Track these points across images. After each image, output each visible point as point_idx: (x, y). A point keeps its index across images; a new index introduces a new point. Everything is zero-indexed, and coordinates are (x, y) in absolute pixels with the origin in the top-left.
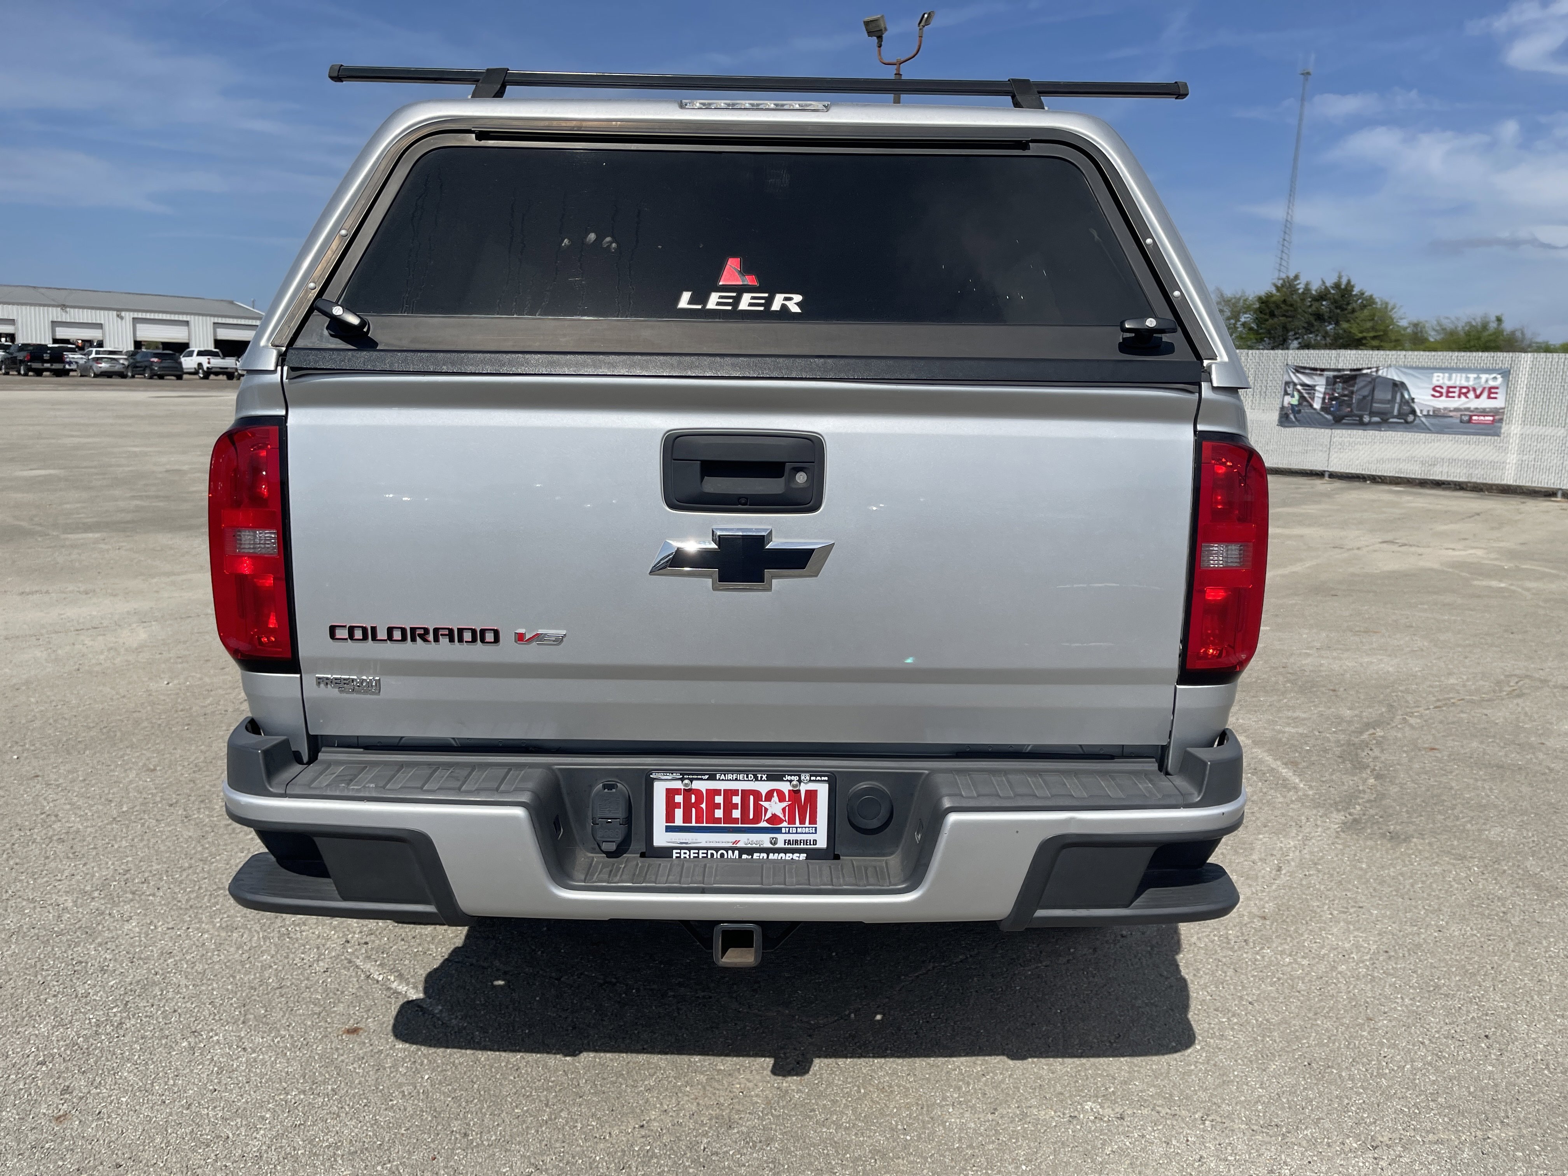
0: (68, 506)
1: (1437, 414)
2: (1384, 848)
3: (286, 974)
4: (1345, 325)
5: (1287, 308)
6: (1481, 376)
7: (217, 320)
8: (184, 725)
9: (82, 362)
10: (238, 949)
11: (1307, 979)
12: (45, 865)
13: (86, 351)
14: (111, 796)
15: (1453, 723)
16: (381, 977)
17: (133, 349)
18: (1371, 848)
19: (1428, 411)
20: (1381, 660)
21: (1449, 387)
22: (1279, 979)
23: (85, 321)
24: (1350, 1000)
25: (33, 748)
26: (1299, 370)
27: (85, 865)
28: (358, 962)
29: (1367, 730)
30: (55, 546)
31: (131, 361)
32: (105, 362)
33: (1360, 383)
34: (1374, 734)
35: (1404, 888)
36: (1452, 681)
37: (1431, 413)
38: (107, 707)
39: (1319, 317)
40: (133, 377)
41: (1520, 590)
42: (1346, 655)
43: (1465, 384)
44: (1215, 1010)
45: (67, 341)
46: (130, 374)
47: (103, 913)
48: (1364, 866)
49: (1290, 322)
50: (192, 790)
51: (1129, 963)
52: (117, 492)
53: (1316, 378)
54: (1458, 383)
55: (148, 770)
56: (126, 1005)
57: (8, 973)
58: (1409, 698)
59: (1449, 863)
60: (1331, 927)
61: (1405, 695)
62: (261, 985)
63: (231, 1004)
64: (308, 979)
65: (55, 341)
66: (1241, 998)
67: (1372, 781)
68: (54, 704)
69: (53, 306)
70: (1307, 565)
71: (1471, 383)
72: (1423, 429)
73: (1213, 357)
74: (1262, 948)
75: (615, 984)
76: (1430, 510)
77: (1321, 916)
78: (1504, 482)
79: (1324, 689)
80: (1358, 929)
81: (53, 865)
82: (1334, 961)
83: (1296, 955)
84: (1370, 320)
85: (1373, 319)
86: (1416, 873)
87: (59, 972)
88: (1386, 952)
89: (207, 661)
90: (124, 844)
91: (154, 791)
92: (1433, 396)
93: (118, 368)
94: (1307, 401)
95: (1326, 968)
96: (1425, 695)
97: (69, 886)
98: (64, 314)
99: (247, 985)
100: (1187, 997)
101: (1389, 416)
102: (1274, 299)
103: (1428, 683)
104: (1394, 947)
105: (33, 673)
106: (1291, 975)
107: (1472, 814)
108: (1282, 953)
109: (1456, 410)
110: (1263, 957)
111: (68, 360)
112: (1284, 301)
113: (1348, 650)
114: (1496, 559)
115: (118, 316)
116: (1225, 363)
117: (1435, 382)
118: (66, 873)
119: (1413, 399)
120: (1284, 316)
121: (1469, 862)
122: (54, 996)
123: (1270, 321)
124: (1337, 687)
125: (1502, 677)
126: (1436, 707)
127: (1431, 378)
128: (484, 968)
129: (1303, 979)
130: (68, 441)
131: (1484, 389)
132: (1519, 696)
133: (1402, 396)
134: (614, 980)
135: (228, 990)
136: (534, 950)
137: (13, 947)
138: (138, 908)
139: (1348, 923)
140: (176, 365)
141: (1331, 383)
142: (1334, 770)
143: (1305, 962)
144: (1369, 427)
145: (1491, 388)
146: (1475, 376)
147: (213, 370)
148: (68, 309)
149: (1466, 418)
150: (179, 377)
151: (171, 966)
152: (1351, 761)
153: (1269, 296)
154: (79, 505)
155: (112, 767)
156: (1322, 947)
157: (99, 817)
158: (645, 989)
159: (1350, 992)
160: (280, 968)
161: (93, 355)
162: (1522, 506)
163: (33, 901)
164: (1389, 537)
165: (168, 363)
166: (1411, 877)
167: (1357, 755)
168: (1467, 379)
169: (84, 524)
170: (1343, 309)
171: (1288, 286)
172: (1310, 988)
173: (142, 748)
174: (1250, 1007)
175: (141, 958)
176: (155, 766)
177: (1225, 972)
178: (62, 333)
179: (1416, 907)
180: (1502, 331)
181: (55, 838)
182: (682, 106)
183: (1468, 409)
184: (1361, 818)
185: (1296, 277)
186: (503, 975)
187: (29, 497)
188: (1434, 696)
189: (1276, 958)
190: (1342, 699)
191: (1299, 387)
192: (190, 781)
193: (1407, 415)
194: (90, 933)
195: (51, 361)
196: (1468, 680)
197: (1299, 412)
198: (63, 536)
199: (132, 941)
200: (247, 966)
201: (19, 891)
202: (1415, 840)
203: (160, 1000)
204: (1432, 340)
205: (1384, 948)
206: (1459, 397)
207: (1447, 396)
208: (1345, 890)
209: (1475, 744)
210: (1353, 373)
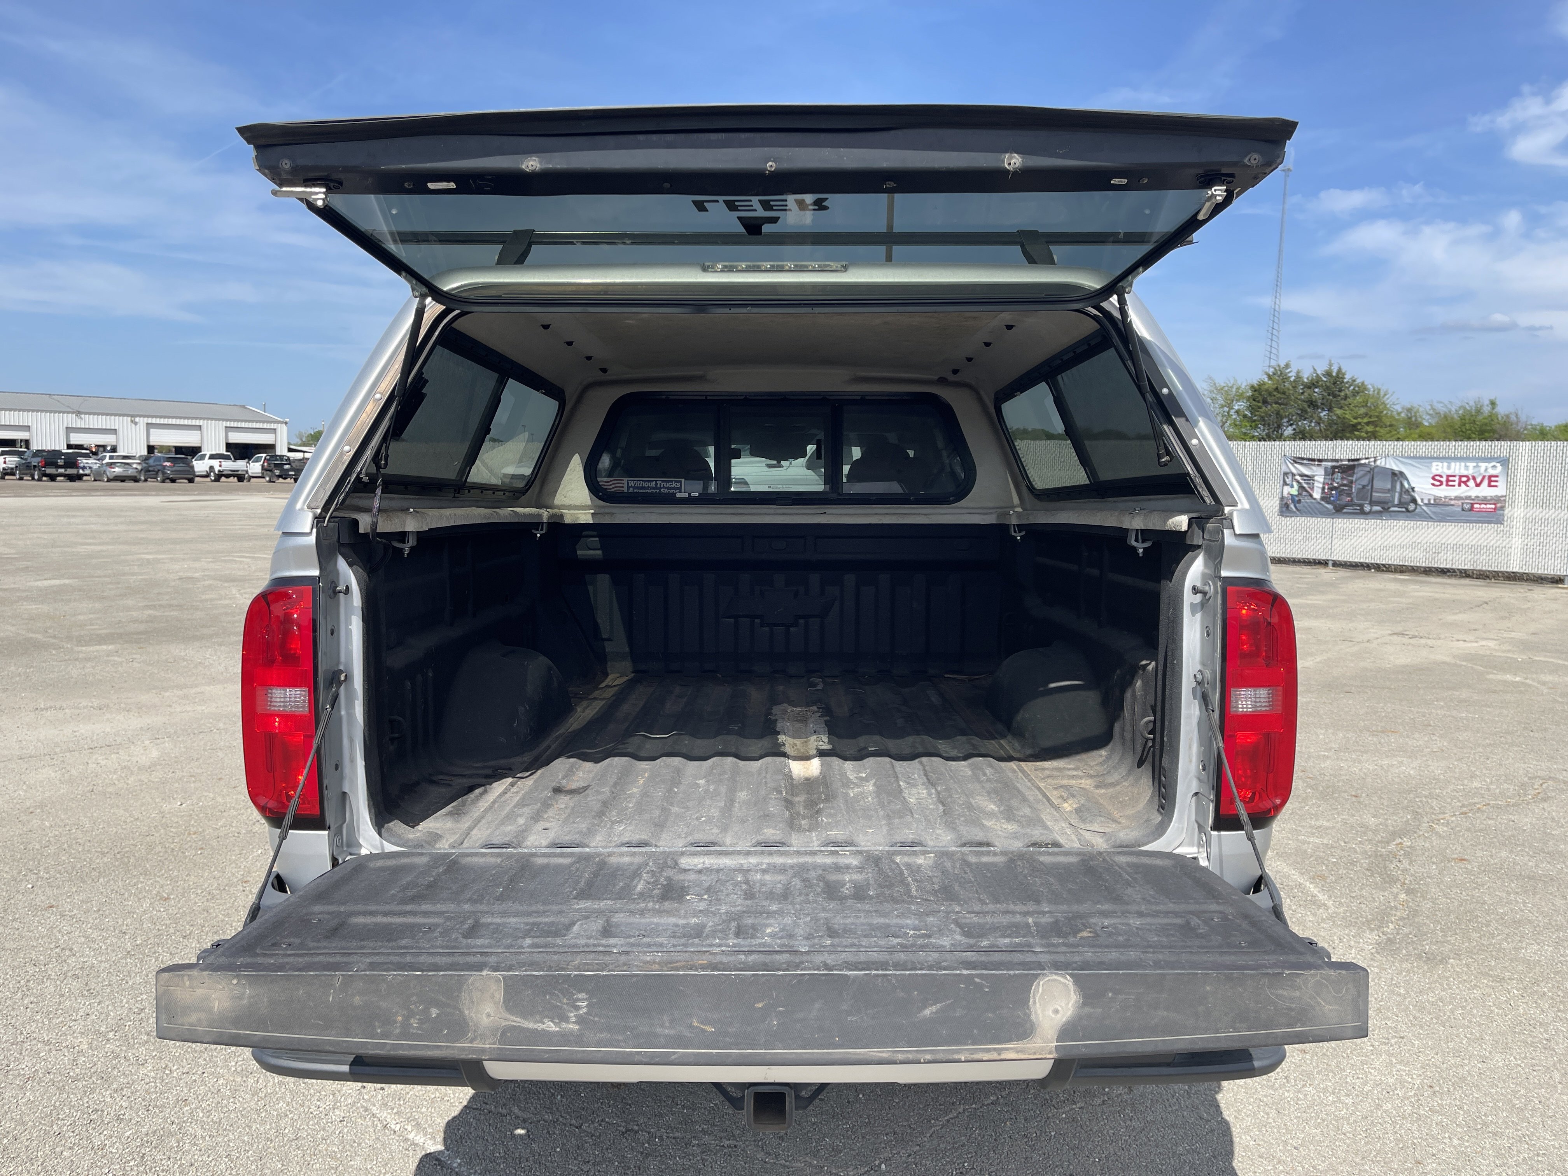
0: (81, 617)
1: (1437, 503)
2: (1421, 971)
3: (302, 1124)
4: (1339, 412)
5: (1279, 395)
6: (1480, 464)
7: (228, 424)
8: (196, 849)
9: (95, 467)
10: (253, 1095)
11: (1352, 1120)
12: (60, 1004)
13: (100, 455)
14: (125, 927)
15: (1481, 830)
16: (398, 1126)
17: (146, 453)
18: (1408, 971)
19: (1429, 500)
20: (1402, 762)
21: (1448, 476)
22: (1324, 1120)
23: (100, 427)
24: (1398, 1141)
25: (47, 876)
26: (1296, 460)
27: (99, 1003)
28: (374, 1110)
29: (1394, 840)
30: (69, 660)
31: (144, 465)
32: (119, 467)
33: (1359, 472)
34: (1401, 843)
35: (1444, 1014)
36: (1476, 784)
37: (1432, 502)
38: (120, 831)
39: (1312, 404)
40: (146, 480)
41: (1535, 684)
42: (1365, 757)
43: (1465, 473)
44: (1260, 1157)
45: (80, 447)
46: (143, 478)
47: (118, 1057)
48: (1402, 991)
49: (1283, 409)
50: (205, 919)
51: (1167, 1104)
52: (130, 602)
53: (1314, 468)
54: (1457, 473)
55: (161, 899)
56: (143, 1157)
57: (23, 1123)
58: (1434, 803)
59: (1487, 986)
60: (1373, 1060)
61: (1430, 801)
62: (277, 1137)
63: (248, 1157)
64: (324, 1129)
65: (69, 447)
66: (1286, 1143)
67: (1403, 896)
68: (68, 828)
69: (68, 413)
70: (1318, 660)
71: (1470, 472)
72: (1425, 518)
73: (1234, 504)
74: (1304, 1086)
75: (637, 1132)
76: (1436, 599)
77: (1362, 1048)
78: (1510, 570)
79: (1345, 795)
80: (1400, 1062)
81: (68, 1003)
82: (1379, 1099)
83: (1338, 1093)
84: (1363, 406)
85: (1366, 406)
86: (1455, 998)
87: (75, 1122)
88: (1431, 1087)
89: (220, 779)
90: (138, 979)
91: (168, 922)
92: (1433, 484)
93: (130, 472)
94: (1307, 491)
95: (1371, 1106)
96: (1449, 800)
97: (84, 1026)
98: (79, 421)
99: (263, 1136)
100: (1231, 1142)
101: (1390, 505)
102: (1266, 387)
103: (1452, 787)
104: (1438, 1080)
105: (47, 794)
106: (1336, 1116)
107: (1507, 931)
108: (1325, 1090)
109: (1457, 498)
110: (1305, 1095)
111: (82, 465)
112: (1277, 388)
113: (1366, 752)
114: (1509, 651)
115: (132, 421)
116: (1247, 510)
117: (1435, 472)
118: (81, 1013)
119: (1413, 489)
120: (1276, 403)
121: (1508, 984)
122: (70, 1148)
123: (1264, 408)
124: (1359, 792)
125: (1526, 779)
126: (1462, 814)
127: (1429, 467)
128: (502, 1115)
129: (1348, 1119)
130: (81, 549)
131: (1484, 477)
132: (1544, 800)
133: (1402, 485)
134: (636, 1128)
135: (244, 1141)
136: (553, 1094)
137: (28, 1094)
138: (153, 1051)
139: (1390, 1055)
140: (187, 468)
141: (1330, 472)
142: (1363, 884)
143: (1349, 1101)
144: (1369, 516)
145: (1490, 477)
146: (1475, 464)
147: (225, 473)
148: (83, 416)
149: (1467, 507)
150: (191, 481)
151: (187, 1114)
152: (1380, 875)
153: (1262, 384)
154: (91, 616)
155: (126, 896)
156: (1365, 1083)
157: (114, 951)
158: (668, 1137)
159: (1396, 1132)
160: (296, 1117)
161: (107, 460)
162: (1529, 594)
163: (48, 1043)
164: (1399, 629)
165: (180, 467)
166: (1450, 1003)
167: (1385, 867)
168: (1467, 467)
169: (97, 635)
170: (1335, 396)
171: (1280, 375)
172: (1356, 1129)
173: (155, 875)
174: (1295, 1152)
175: (156, 1106)
176: (168, 894)
177: (1268, 1114)
178: (76, 439)
179: (1458, 1036)
180: (1497, 415)
181: (70, 974)
182: (705, 269)
183: (1469, 498)
184: (1394, 937)
185: (1287, 366)
186: (523, 1123)
187: (45, 608)
188: (1459, 801)
189: (1320, 1097)
190: (1366, 806)
191: (1298, 478)
192: (204, 910)
193: (1408, 504)
194: (106, 1079)
195: (66, 466)
196: (1491, 783)
197: (1299, 501)
198: (76, 649)
199: (147, 1087)
200: (263, 1115)
201: (34, 1032)
202: (1451, 961)
203: (177, 1152)
204: (1426, 424)
205: (1428, 1082)
206: (1459, 485)
207: (1447, 485)
208: (1385, 1019)
209: (1504, 854)
210: (1351, 463)
